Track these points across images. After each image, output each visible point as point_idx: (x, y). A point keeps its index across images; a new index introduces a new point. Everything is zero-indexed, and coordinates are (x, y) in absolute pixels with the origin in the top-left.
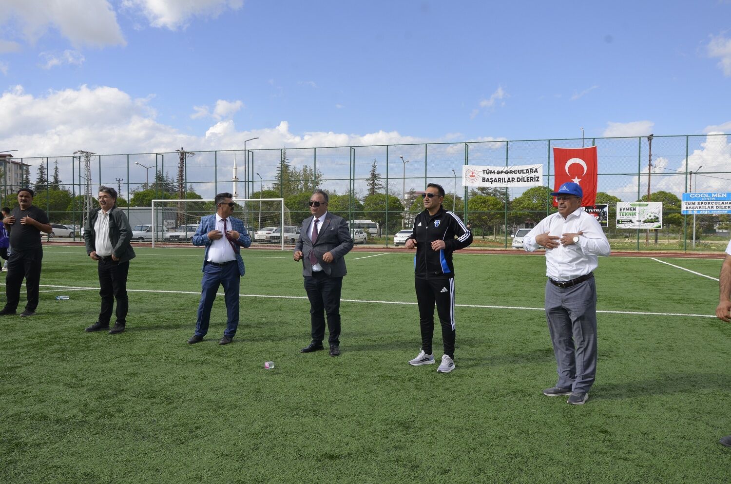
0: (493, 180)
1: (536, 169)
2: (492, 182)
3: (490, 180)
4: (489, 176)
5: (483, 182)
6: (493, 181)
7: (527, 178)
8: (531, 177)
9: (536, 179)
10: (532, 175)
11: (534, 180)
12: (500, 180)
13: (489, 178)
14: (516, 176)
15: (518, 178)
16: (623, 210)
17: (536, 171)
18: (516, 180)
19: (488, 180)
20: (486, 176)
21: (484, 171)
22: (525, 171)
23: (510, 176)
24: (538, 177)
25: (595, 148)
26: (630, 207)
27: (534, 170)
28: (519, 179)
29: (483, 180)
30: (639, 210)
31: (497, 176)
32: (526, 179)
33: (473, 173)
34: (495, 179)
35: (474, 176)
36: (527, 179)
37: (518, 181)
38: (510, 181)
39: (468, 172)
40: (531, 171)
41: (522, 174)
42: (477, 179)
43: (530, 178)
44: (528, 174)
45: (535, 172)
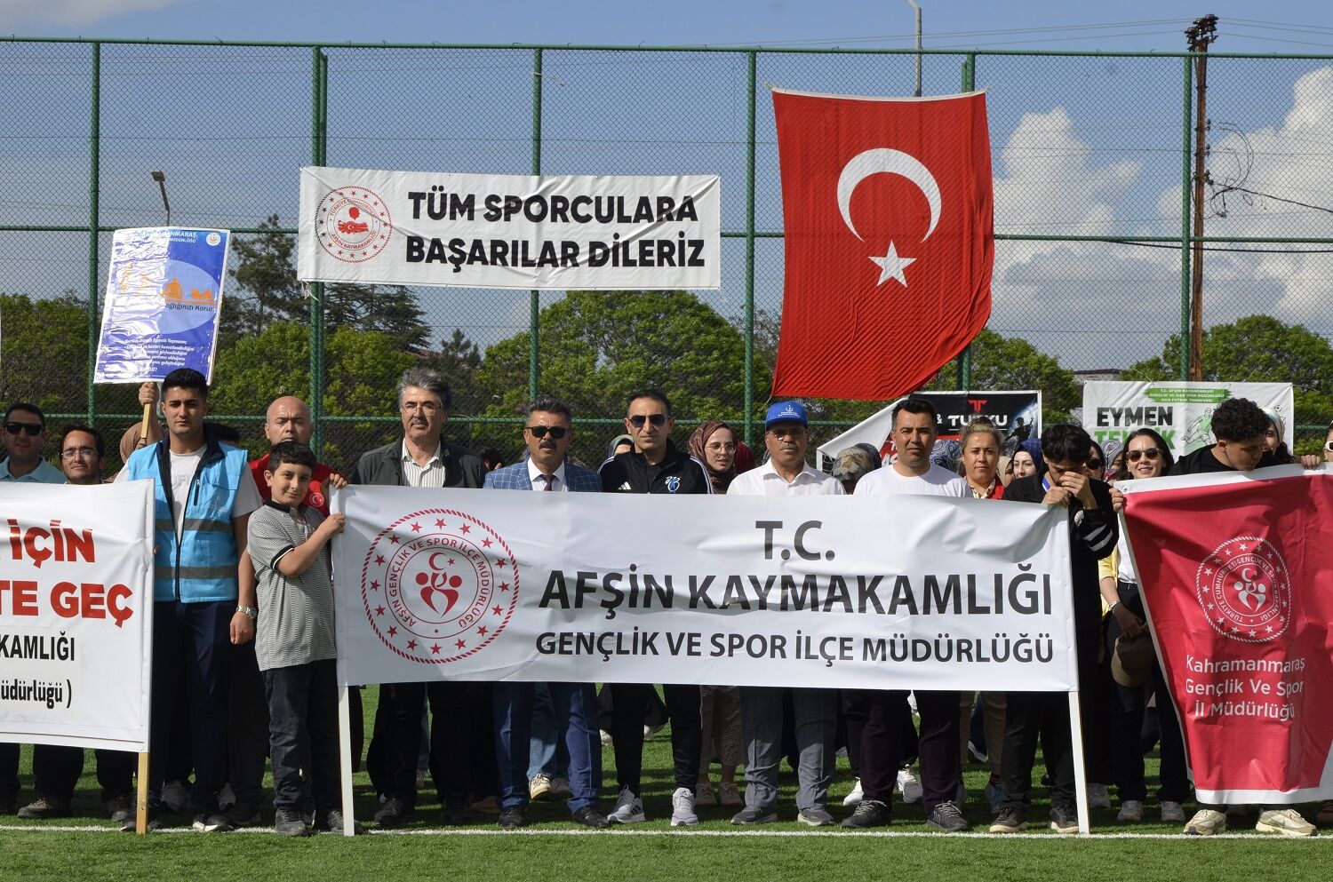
0: (467, 249)
1: (689, 202)
2: (457, 263)
3: (448, 253)
4: (445, 230)
5: (410, 258)
6: (460, 255)
7: (643, 244)
8: (662, 243)
9: (689, 251)
10: (669, 231)
11: (676, 257)
12: (500, 253)
13: (445, 242)
14: (584, 234)
15: (594, 246)
16: (1111, 420)
17: (688, 210)
18: (583, 256)
19: (436, 252)
20: (428, 229)
21: (416, 197)
22: (630, 210)
23: (556, 232)
24: (698, 245)
25: (979, 102)
26: (1147, 403)
27: (678, 205)
28: (599, 251)
29: (410, 248)
30: (1188, 421)
31: (487, 231)
32: (634, 253)
33: (354, 213)
34: (477, 244)
35: (362, 228)
36: (643, 253)
37: (593, 262)
38: (554, 262)
39: (328, 205)
40: (660, 211)
41: (614, 225)
42: (380, 243)
43: (655, 249)
44: (644, 224)
45: (681, 215)
